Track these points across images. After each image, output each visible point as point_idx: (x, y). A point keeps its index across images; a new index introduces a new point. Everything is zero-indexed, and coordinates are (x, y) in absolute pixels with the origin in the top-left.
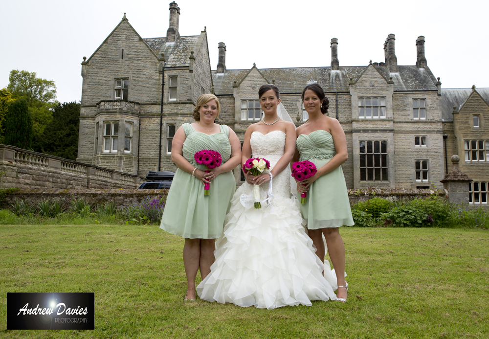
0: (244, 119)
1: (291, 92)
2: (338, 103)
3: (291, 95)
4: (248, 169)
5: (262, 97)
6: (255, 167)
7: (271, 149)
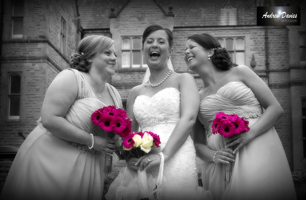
0: (126, 64)
1: (197, 25)
2: (269, 41)
3: (197, 29)
4: (127, 149)
5: (148, 37)
6: (137, 145)
7: (161, 116)
